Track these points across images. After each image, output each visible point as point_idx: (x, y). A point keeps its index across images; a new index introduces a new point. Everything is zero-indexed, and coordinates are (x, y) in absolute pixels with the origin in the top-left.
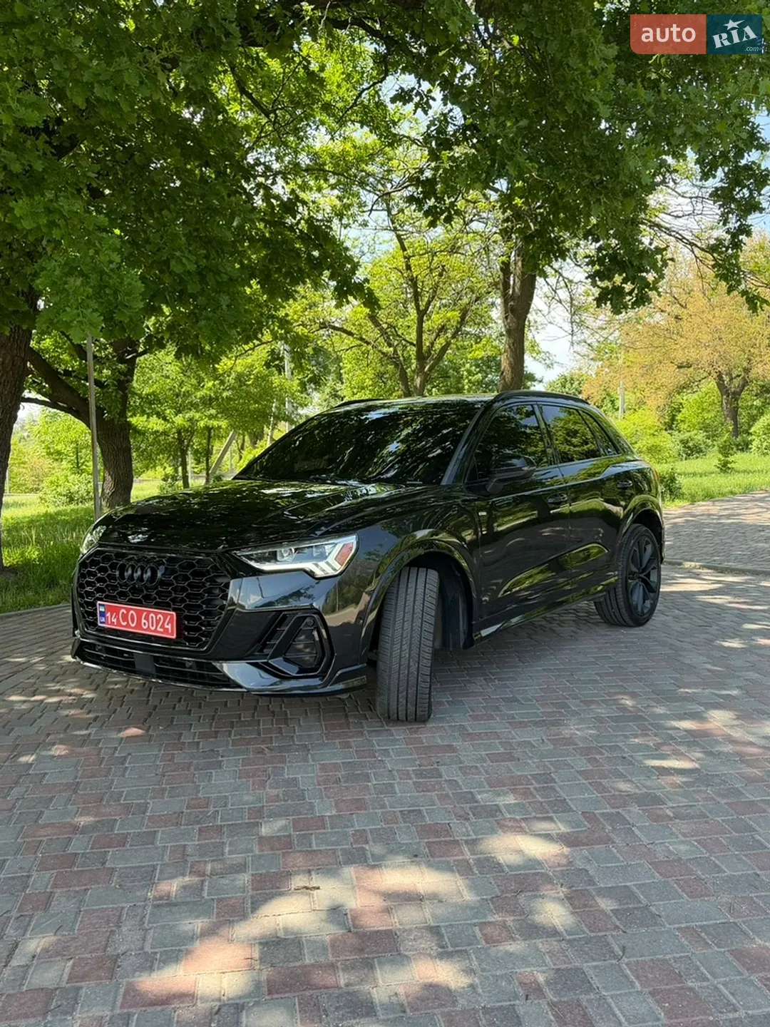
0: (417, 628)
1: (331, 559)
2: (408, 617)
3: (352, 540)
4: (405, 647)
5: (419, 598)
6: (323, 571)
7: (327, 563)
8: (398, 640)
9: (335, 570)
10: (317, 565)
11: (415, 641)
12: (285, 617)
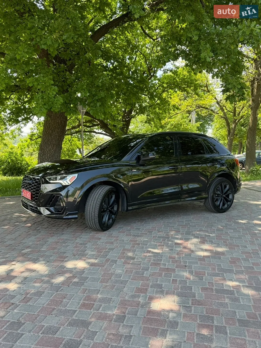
0: (95, 203)
1: (68, 180)
2: (94, 199)
3: (76, 175)
4: (91, 208)
5: (99, 193)
6: (65, 184)
7: (66, 181)
8: (89, 205)
9: (69, 184)
10: (63, 182)
11: (94, 207)
12: (54, 196)
